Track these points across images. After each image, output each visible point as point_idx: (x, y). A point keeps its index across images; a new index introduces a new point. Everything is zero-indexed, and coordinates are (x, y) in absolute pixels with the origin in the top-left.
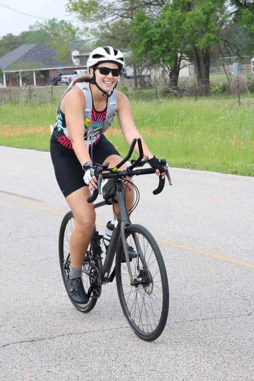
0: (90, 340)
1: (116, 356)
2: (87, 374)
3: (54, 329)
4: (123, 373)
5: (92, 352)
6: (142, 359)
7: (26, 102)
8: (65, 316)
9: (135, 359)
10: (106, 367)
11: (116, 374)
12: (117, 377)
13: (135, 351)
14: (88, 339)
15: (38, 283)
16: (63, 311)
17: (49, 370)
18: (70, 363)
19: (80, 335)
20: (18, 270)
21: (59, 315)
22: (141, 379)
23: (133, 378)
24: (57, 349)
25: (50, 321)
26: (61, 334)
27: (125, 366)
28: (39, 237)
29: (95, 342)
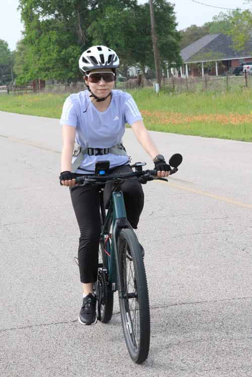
0: (200, 310)
1: (221, 324)
2: (189, 340)
3: (170, 299)
4: (224, 340)
5: (199, 320)
6: (245, 327)
7: (202, 91)
8: (182, 287)
9: (238, 327)
10: (209, 334)
11: (216, 340)
12: (216, 343)
13: (241, 321)
14: (199, 309)
15: (166, 257)
16: (182, 283)
17: (154, 335)
18: (175, 329)
19: (192, 305)
20: (150, 245)
21: (178, 286)
22: (239, 345)
23: (232, 344)
24: (167, 317)
25: (167, 292)
26: (174, 303)
27: (227, 333)
28: (179, 216)
29: (204, 311)
